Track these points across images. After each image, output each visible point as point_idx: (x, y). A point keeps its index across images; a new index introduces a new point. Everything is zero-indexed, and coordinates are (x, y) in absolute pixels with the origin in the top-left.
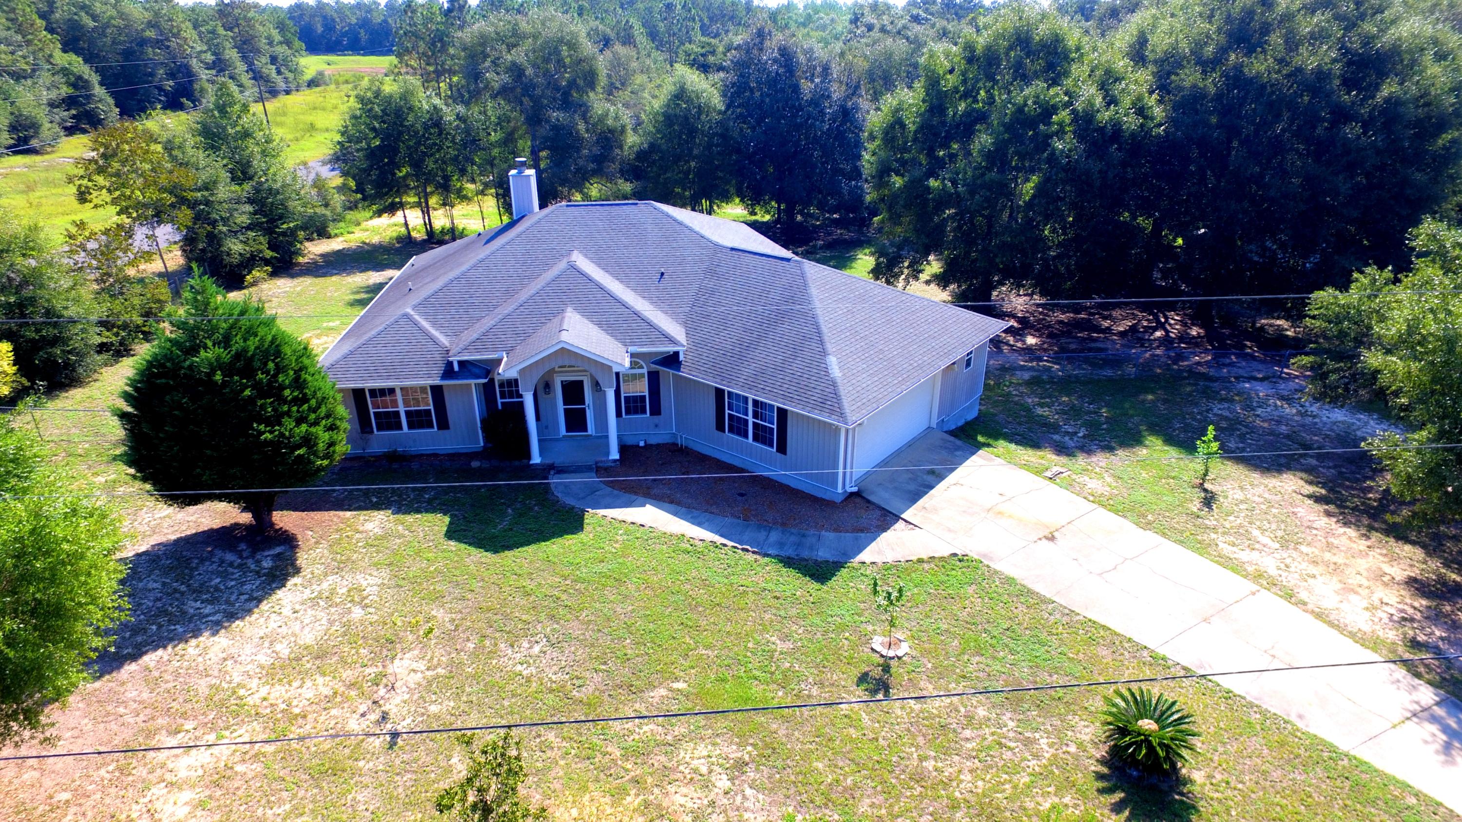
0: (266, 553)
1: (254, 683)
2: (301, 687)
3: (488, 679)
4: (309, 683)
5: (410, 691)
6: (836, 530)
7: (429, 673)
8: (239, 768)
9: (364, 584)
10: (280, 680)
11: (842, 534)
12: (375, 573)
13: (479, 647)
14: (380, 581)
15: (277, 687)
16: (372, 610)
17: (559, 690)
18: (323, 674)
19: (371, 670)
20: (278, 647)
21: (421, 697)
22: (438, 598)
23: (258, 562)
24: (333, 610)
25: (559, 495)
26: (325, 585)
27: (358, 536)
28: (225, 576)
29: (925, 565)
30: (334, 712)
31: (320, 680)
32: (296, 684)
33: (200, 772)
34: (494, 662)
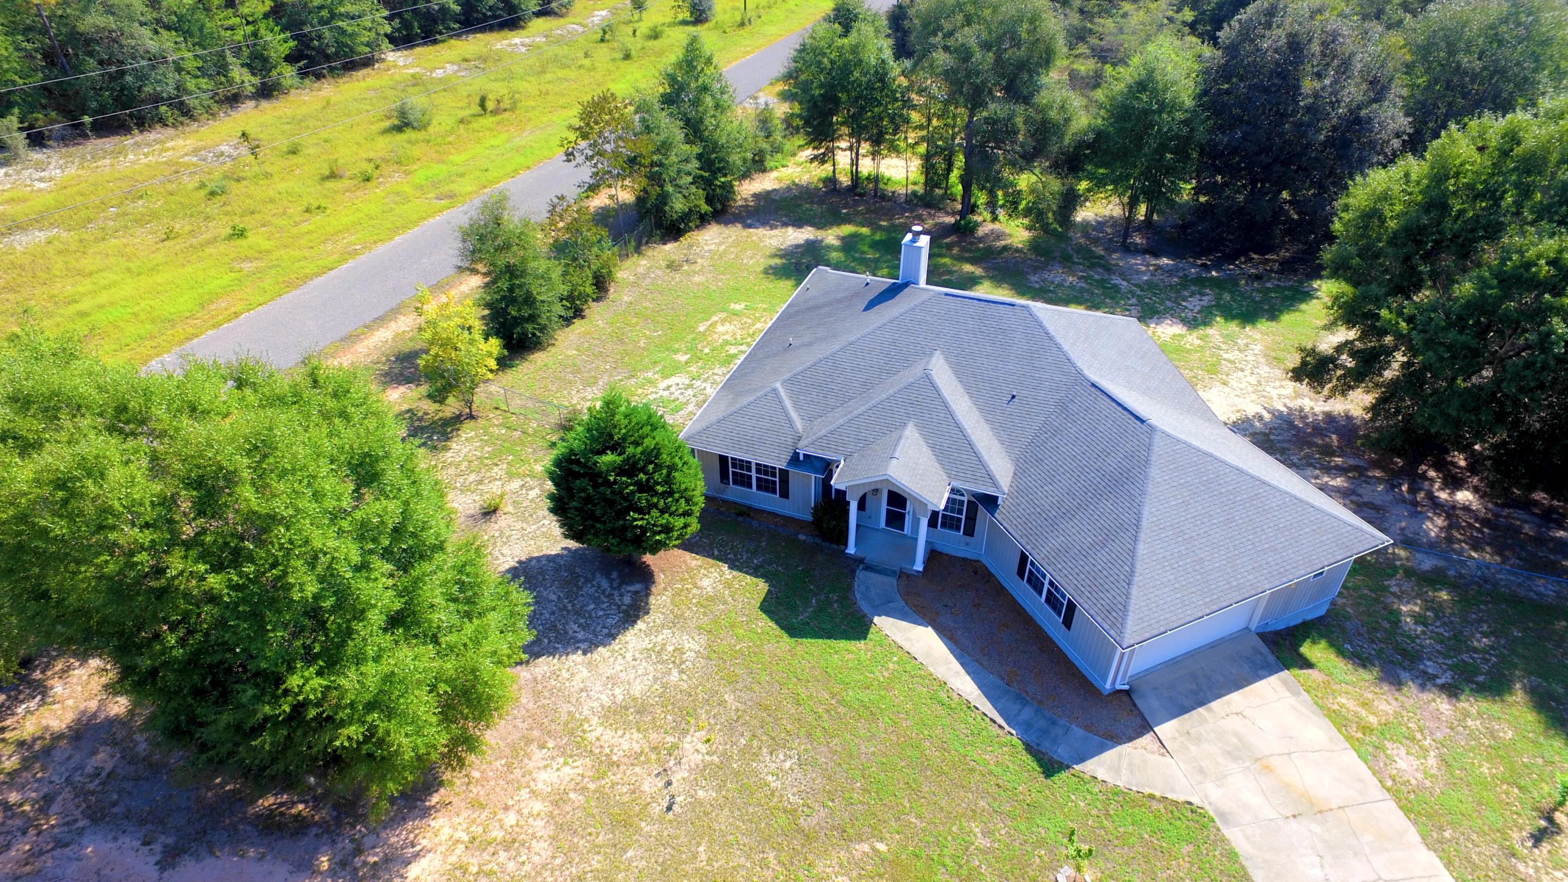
0: (629, 588)
1: (595, 721)
2: (622, 737)
3: (746, 781)
4: (627, 736)
5: (690, 770)
6: (1087, 728)
7: (707, 758)
8: (572, 795)
9: (687, 646)
10: (611, 725)
11: (1091, 735)
12: (697, 638)
13: (748, 746)
14: (698, 648)
15: (608, 731)
16: (685, 677)
17: (792, 812)
18: (639, 730)
19: (670, 739)
20: (617, 691)
21: (696, 779)
22: (732, 681)
23: (622, 595)
24: (660, 666)
25: (858, 596)
26: (660, 637)
27: (695, 591)
28: (597, 601)
29: (1154, 803)
30: (637, 769)
31: (636, 735)
32: (620, 733)
33: (549, 789)
34: (755, 765)
